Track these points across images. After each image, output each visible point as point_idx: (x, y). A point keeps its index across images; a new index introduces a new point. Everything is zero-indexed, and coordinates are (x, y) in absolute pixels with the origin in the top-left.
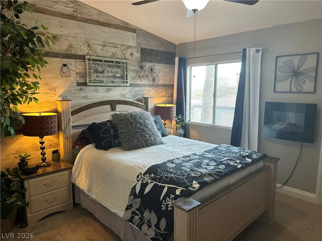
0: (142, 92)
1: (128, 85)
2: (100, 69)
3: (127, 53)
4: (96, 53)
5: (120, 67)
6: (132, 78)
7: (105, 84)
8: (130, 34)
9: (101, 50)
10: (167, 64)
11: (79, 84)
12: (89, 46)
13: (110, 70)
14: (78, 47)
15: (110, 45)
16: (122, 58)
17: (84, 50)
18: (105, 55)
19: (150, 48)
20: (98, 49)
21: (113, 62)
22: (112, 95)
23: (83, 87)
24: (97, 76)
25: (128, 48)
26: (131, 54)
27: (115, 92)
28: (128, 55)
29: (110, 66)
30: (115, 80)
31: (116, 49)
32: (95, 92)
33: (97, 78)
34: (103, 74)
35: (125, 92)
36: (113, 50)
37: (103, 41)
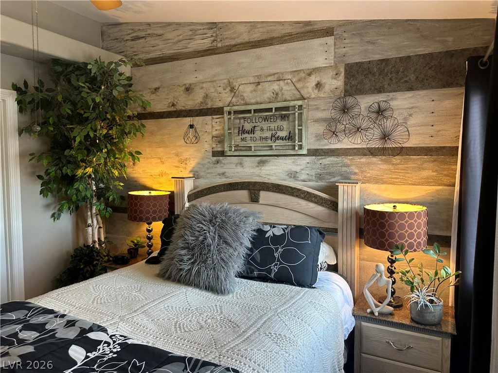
1: (304, 152)
2: (248, 126)
3: (308, 84)
4: (243, 99)
5: (287, 119)
6: (316, 136)
7: (254, 153)
8: (316, 42)
9: (251, 92)
10: (444, 87)
11: (215, 154)
12: (232, 89)
13: (265, 125)
14: (217, 95)
15: (269, 79)
16: (293, 98)
18: (259, 100)
20: (247, 92)
23: (221, 158)
24: (243, 140)
25: (309, 75)
26: (319, 85)
27: (275, 167)
28: (310, 89)
29: (266, 119)
30: (274, 145)
31: (281, 83)
32: (239, 167)
34: (252, 135)
36: (275, 87)
37: (256, 74)
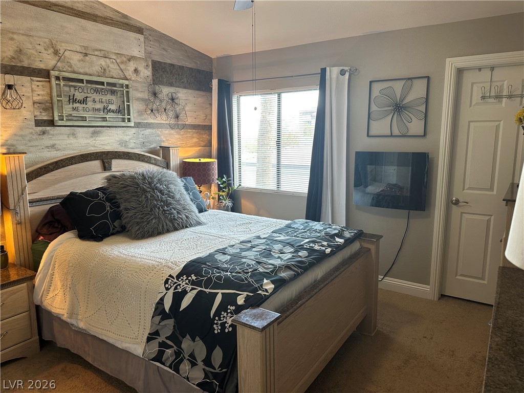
0: (157, 138)
1: (132, 124)
2: (79, 96)
3: (129, 68)
4: (71, 66)
5: (116, 93)
6: (138, 112)
7: (89, 123)
8: (133, 35)
9: (79, 61)
10: (198, 90)
11: (38, 123)
12: (56, 52)
13: (97, 97)
14: (36, 54)
15: (96, 53)
16: (119, 77)
17: (47, 61)
18: (87, 70)
19: (169, 61)
20: (75, 59)
21: (102, 83)
22: (102, 143)
23: (48, 128)
24: (74, 109)
25: (129, 60)
26: (136, 71)
27: (108, 137)
28: (130, 72)
29: (97, 91)
30: (107, 116)
31: (107, 60)
32: (71, 138)
33: (75, 112)
34: (84, 106)
35: (126, 138)
36: (103, 62)
37: (82, 44)
